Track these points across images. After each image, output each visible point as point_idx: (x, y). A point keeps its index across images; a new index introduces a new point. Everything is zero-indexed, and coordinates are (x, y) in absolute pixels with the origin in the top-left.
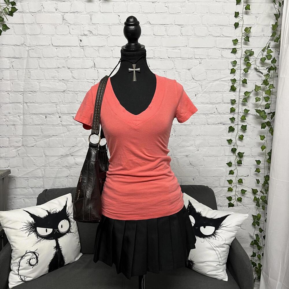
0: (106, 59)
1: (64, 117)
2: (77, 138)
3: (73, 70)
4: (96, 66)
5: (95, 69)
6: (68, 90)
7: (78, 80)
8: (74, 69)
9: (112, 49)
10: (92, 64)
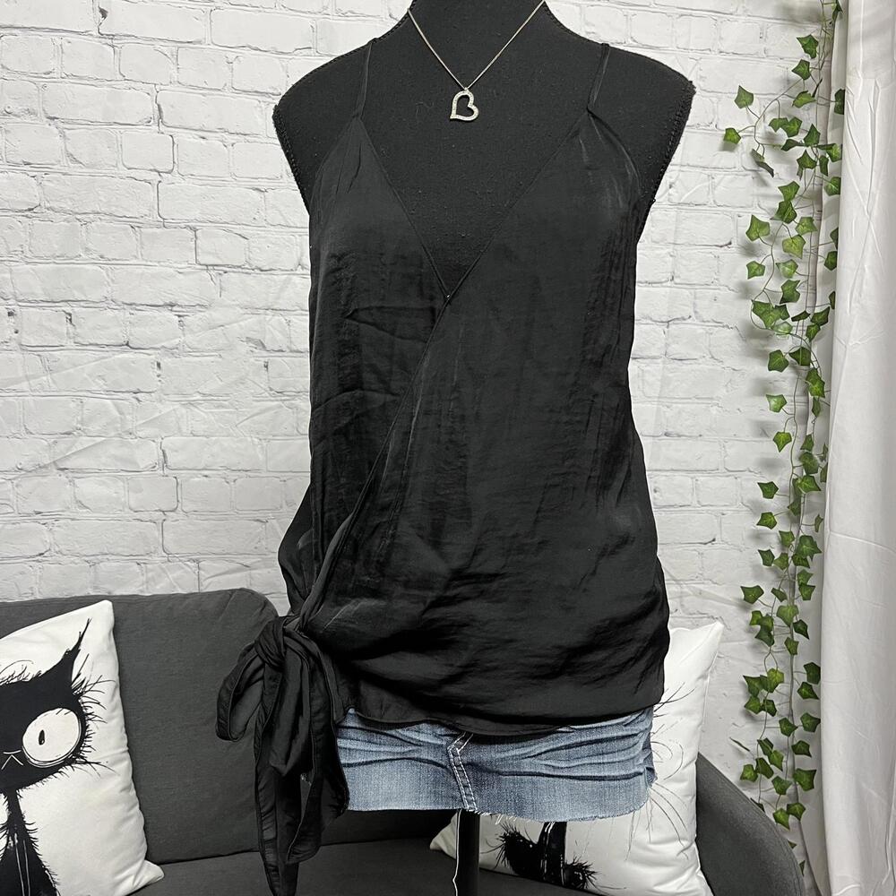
0: (204, 95)
1: (31, 314)
2: (85, 400)
3: (67, 126)
4: (164, 120)
5: (162, 128)
6: (48, 205)
7: (91, 171)
8: (72, 122)
9: (232, 56)
10: (151, 109)
